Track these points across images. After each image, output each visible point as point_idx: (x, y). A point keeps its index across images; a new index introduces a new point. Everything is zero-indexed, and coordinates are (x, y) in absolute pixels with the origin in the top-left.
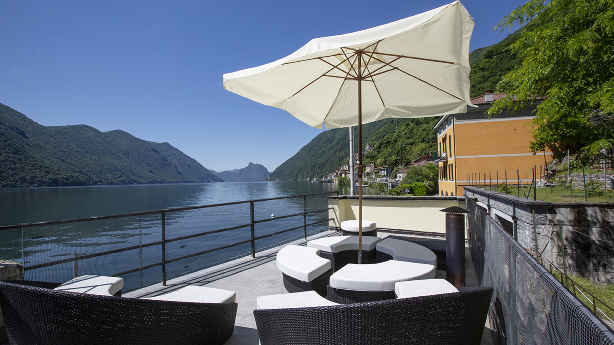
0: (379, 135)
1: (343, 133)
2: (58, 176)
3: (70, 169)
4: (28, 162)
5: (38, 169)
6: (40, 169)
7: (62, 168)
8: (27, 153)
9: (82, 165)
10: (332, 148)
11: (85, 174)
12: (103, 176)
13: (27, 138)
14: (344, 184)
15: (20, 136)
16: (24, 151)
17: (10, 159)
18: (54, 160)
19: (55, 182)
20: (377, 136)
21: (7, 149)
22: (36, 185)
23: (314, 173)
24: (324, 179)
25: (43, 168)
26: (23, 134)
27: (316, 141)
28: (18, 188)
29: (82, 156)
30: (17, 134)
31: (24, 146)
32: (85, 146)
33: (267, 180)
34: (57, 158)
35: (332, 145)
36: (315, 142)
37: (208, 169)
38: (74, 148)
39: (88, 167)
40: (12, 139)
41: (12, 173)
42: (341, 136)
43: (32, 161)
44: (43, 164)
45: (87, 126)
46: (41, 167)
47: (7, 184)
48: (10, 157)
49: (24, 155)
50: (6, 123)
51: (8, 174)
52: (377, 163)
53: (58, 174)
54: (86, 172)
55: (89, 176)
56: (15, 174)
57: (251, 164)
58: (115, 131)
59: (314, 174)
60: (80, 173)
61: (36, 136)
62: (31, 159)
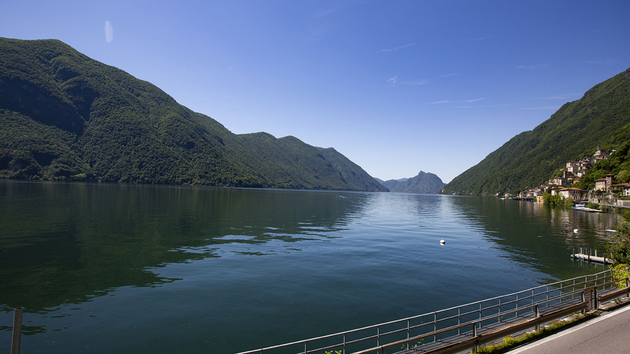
0: (622, 134)
1: (554, 133)
2: (243, 178)
3: (251, 172)
4: (223, 166)
5: (229, 171)
6: (231, 171)
7: (245, 171)
8: (223, 158)
9: (260, 169)
10: (534, 155)
11: (262, 177)
12: (276, 180)
13: (224, 145)
14: (555, 206)
15: (220, 143)
16: (221, 155)
17: (213, 162)
18: (241, 164)
19: (240, 183)
20: (618, 136)
21: (211, 154)
22: (227, 185)
23: (505, 187)
24: (520, 195)
25: (233, 170)
26: (221, 141)
27: (510, 145)
28: (216, 187)
29: (261, 161)
30: (218, 142)
31: (221, 151)
32: (263, 152)
33: (441, 193)
34: (243, 162)
35: (534, 150)
36: (509, 147)
37: (373, 177)
38: (255, 153)
39: (265, 171)
40: (215, 146)
41: (213, 174)
42: (550, 139)
43: (226, 164)
44: (233, 167)
45: (265, 133)
46: (231, 170)
47: (210, 183)
48: (212, 161)
49: (221, 160)
50: (211, 132)
51: (211, 174)
52: (617, 177)
53: (242, 176)
54: (263, 175)
55: (265, 180)
56: (215, 175)
57: (422, 173)
58: (287, 137)
59: (505, 189)
60: (259, 176)
61: (229, 143)
62: (225, 163)
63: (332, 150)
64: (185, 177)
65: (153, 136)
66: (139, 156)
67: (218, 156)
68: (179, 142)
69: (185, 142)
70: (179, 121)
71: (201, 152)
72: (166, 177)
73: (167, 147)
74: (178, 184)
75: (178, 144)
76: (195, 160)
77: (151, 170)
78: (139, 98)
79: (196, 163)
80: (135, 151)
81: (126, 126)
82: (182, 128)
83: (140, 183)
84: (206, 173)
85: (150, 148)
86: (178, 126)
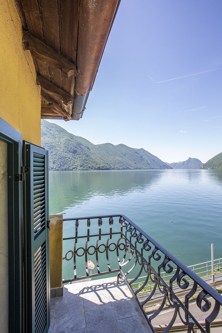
2: (100, 166)
3: (104, 163)
6: (94, 163)
7: (101, 162)
9: (108, 161)
11: (109, 165)
12: (116, 166)
13: (90, 150)
15: (88, 150)
17: (86, 159)
18: (98, 159)
19: (99, 168)
21: (85, 155)
22: (93, 169)
26: (88, 149)
29: (108, 157)
31: (89, 153)
32: (109, 152)
37: (164, 162)
38: (105, 153)
39: (110, 162)
44: (95, 161)
45: (109, 143)
49: (90, 157)
50: (84, 145)
56: (87, 165)
57: (190, 158)
58: (120, 145)
61: (93, 149)
62: (91, 159)
63: (142, 149)
64: (74, 167)
65: (58, 148)
66: (53, 158)
67: (87, 155)
68: (70, 150)
69: (72, 150)
70: (69, 140)
71: (80, 154)
72: (65, 167)
73: (65, 153)
74: (71, 170)
75: (69, 151)
76: (77, 159)
77: (59, 164)
78: (51, 131)
79: (78, 160)
80: (51, 156)
81: (46, 145)
82: (71, 144)
83: (54, 170)
84: (83, 164)
85: (57, 154)
86: (69, 143)
